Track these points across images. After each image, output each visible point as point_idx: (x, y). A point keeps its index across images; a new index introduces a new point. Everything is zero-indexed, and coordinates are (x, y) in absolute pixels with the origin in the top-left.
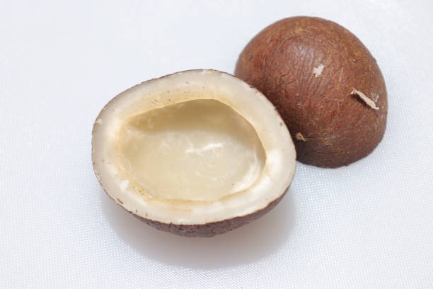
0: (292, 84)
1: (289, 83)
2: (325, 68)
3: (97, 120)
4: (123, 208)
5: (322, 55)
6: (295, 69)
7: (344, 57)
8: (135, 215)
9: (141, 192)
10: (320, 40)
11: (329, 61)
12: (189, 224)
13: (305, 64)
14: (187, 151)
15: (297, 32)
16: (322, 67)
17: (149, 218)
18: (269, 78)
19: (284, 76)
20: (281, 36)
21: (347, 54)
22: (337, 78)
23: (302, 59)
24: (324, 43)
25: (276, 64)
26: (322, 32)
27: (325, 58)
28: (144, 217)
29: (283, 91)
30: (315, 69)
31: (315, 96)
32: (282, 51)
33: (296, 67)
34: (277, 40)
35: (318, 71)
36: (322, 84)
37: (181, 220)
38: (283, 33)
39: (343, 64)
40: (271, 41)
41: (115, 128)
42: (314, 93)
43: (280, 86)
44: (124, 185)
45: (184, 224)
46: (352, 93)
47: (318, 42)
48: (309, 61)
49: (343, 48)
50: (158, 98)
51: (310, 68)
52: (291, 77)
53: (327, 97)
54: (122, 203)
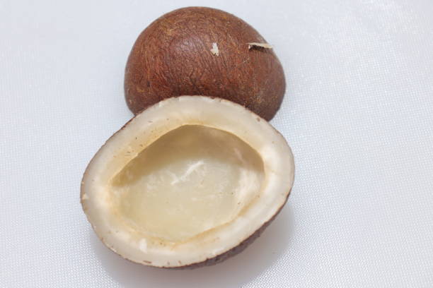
0: (204, 75)
1: (201, 76)
2: (218, 45)
3: (81, 197)
4: (154, 267)
5: (206, 36)
6: (196, 62)
7: (220, 26)
8: (170, 268)
9: (162, 243)
10: (194, 26)
11: (215, 36)
12: (224, 251)
13: (202, 52)
14: (173, 183)
15: (170, 34)
16: (215, 45)
17: (184, 264)
18: (180, 86)
19: (192, 74)
20: (159, 47)
21: (220, 22)
22: (231, 44)
23: (196, 50)
24: (199, 27)
25: (177, 71)
26: (187, 20)
27: (211, 37)
28: (179, 265)
29: (201, 87)
30: (212, 50)
31: (228, 70)
32: (174, 57)
33: (195, 60)
34: (160, 53)
35: (215, 50)
36: (225, 57)
37: (214, 252)
38: (159, 43)
39: (226, 31)
40: (155, 57)
41: (104, 196)
42: (226, 69)
43: (194, 85)
44: (143, 246)
45: (219, 253)
46: (249, 47)
47: (194, 28)
48: (202, 48)
49: (213, 19)
50: (130, 148)
51: (208, 53)
52: (199, 71)
53: (237, 65)
54: (150, 263)
